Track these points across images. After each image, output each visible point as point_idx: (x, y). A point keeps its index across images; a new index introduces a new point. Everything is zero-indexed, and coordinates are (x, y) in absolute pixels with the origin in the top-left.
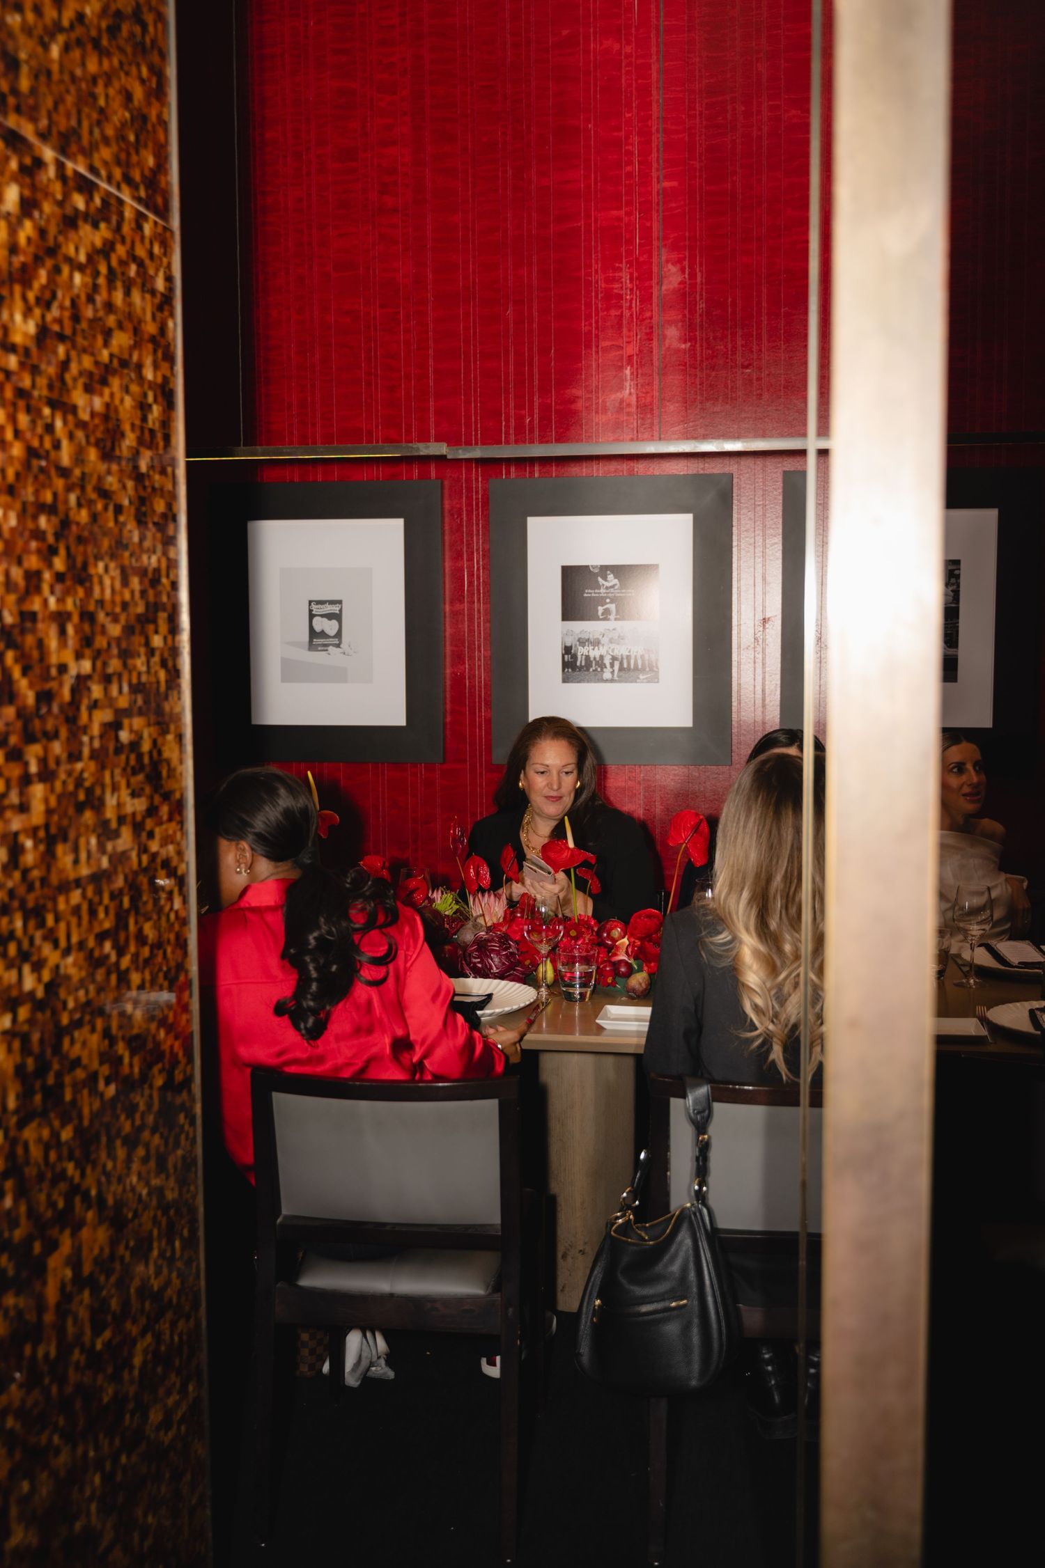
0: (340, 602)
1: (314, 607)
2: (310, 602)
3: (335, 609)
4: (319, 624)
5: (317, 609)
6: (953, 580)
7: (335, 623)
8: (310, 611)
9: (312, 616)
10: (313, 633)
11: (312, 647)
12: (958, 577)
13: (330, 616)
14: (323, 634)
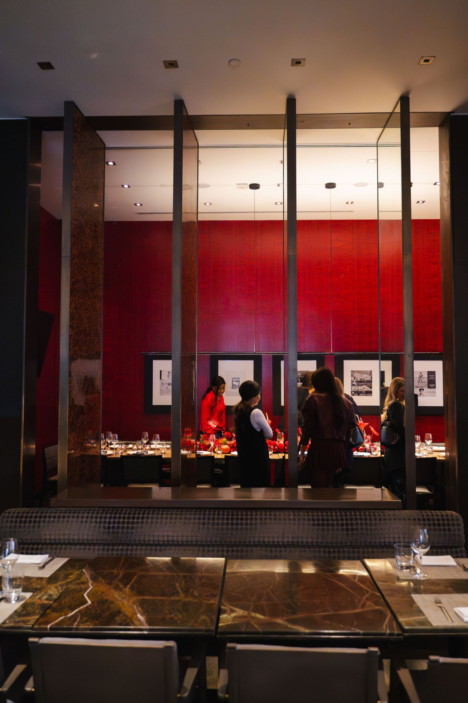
0: (239, 378)
1: (233, 379)
2: (232, 378)
3: (238, 380)
4: (234, 383)
5: (234, 380)
6: (371, 375)
7: (238, 383)
8: (232, 380)
9: (233, 381)
10: (233, 385)
11: (232, 388)
12: (372, 374)
13: (237, 381)
14: (235, 385)
